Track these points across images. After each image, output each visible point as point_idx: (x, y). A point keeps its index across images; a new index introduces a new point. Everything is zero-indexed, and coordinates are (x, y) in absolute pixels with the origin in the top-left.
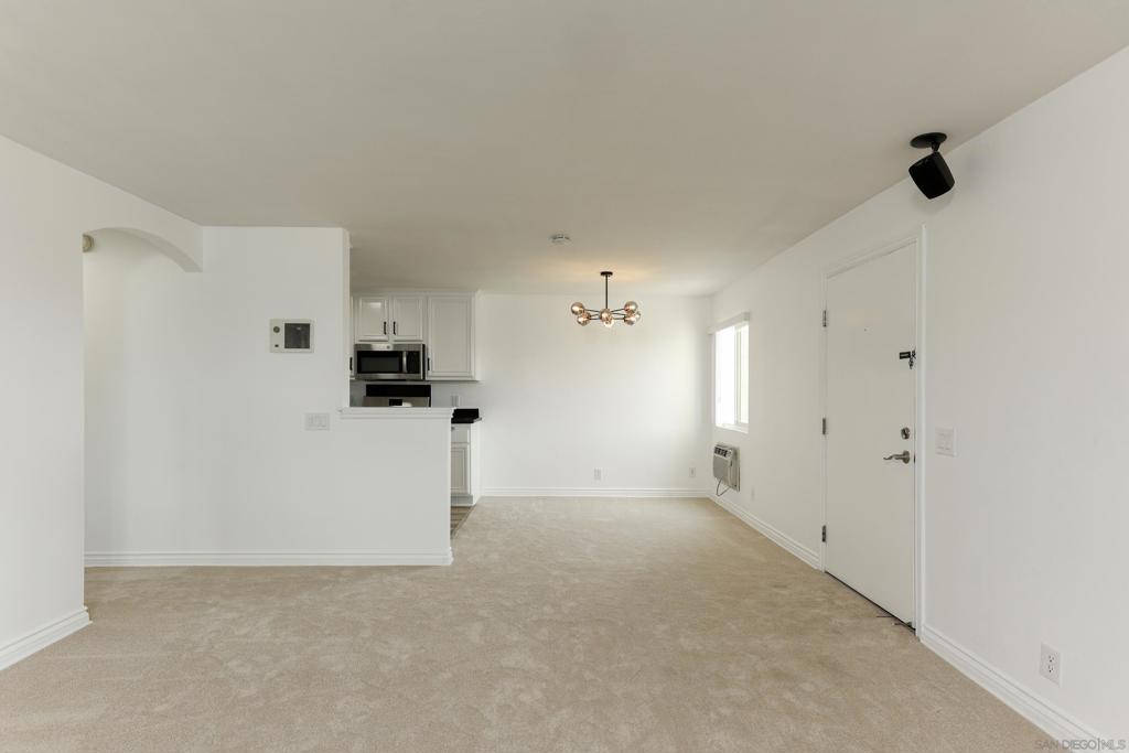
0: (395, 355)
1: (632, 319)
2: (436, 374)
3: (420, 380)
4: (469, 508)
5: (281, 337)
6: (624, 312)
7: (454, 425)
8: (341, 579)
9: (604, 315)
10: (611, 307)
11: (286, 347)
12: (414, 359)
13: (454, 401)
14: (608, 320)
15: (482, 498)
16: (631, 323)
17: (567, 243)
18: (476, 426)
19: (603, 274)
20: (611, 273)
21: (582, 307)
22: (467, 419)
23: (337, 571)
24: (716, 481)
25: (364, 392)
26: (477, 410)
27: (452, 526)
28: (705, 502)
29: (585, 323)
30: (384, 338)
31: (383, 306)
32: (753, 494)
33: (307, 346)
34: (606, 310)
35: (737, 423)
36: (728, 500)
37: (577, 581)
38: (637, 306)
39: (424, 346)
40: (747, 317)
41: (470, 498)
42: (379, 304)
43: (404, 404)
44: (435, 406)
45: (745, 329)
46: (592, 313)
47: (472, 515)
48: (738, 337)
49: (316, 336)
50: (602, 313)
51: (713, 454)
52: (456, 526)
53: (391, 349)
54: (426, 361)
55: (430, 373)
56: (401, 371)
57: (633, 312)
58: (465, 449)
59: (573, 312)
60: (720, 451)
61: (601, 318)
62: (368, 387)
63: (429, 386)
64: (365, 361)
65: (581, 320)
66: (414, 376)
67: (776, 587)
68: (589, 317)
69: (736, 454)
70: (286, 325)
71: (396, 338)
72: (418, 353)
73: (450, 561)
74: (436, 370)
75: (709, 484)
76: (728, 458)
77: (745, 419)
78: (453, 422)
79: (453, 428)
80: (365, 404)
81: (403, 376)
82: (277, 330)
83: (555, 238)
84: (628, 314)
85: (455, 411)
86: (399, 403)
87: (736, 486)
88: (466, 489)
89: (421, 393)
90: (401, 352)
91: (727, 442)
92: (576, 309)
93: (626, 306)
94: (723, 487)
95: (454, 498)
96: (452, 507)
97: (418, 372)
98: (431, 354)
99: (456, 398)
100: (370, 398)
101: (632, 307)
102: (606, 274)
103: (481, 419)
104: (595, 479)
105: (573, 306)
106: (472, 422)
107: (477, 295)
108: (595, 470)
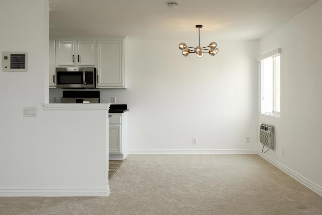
0: (79, 74)
1: (214, 52)
2: (101, 85)
3: (93, 88)
4: (121, 161)
5: (8, 62)
6: (209, 48)
7: (111, 114)
8: (43, 205)
9: (198, 50)
10: (201, 46)
11: (11, 68)
12: (91, 75)
13: (113, 99)
14: (200, 53)
15: (129, 155)
16: (213, 54)
17: (176, 7)
18: (125, 114)
19: (197, 26)
20: (201, 26)
21: (185, 45)
22: (121, 110)
23: (42, 200)
24: (261, 145)
25: (62, 95)
26: (126, 105)
27: (109, 172)
28: (255, 157)
29: (187, 55)
30: (73, 64)
31: (72, 45)
32: (283, 152)
33: (24, 68)
34: (199, 47)
35: (273, 112)
36: (269, 155)
37: (183, 206)
38: (216, 45)
39: (95, 69)
40: (280, 51)
41: (122, 155)
42: (69, 46)
43: (84, 102)
44: (101, 103)
45: (278, 58)
46: (191, 49)
47: (123, 165)
48: (274, 63)
49: (29, 62)
50: (196, 49)
51: (259, 129)
52: (113, 172)
53: (76, 71)
54: (97, 77)
55: (99, 84)
56: (82, 83)
57: (214, 48)
58: (119, 127)
59: (180, 48)
60: (264, 127)
61: (196, 51)
62: (64, 92)
63: (99, 92)
64: (62, 77)
65: (184, 53)
66: (90, 86)
67: (300, 208)
68: (189, 52)
69: (273, 129)
70: (12, 55)
71: (80, 64)
72: (92, 72)
73: (108, 193)
74: (102, 82)
75: (258, 147)
76: (269, 132)
77: (278, 109)
78: (109, 112)
79: (110, 116)
80: (62, 102)
81: (84, 86)
82: (6, 58)
83: (169, 4)
84: (212, 49)
85: (111, 105)
86: (81, 101)
87: (273, 147)
88: (119, 150)
89: (94, 96)
90: (82, 72)
91: (268, 123)
92: (182, 46)
93: (210, 45)
94: (266, 148)
95: (110, 155)
96: (109, 161)
97: (92, 83)
98: (99, 73)
99: (114, 99)
100: (65, 98)
101: (214, 45)
102: (199, 26)
103: (128, 110)
104: (193, 144)
105: (180, 45)
106: (122, 112)
107: (125, 39)
108: (193, 139)
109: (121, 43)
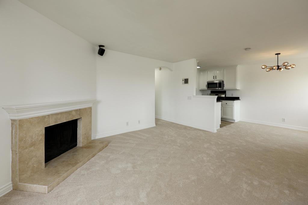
3: (222, 90)
4: (233, 123)
5: (184, 82)
11: (184, 84)
12: (221, 84)
15: (238, 121)
19: (276, 54)
20: (280, 54)
26: (239, 97)
38: (288, 63)
39: (223, 81)
41: (234, 120)
49: (189, 81)
54: (224, 85)
55: (225, 88)
56: (217, 87)
62: (211, 91)
63: (225, 91)
64: (209, 85)
70: (185, 79)
72: (221, 83)
80: (210, 95)
81: (218, 89)
82: (183, 80)
83: (245, 49)
88: (233, 118)
90: (217, 83)
92: (263, 67)
97: (221, 87)
98: (225, 83)
99: (233, 94)
101: (286, 64)
102: (277, 54)
103: (240, 100)
104: (283, 121)
105: (262, 66)
106: (234, 100)
107: (238, 66)
108: (282, 119)
109: (236, 68)
